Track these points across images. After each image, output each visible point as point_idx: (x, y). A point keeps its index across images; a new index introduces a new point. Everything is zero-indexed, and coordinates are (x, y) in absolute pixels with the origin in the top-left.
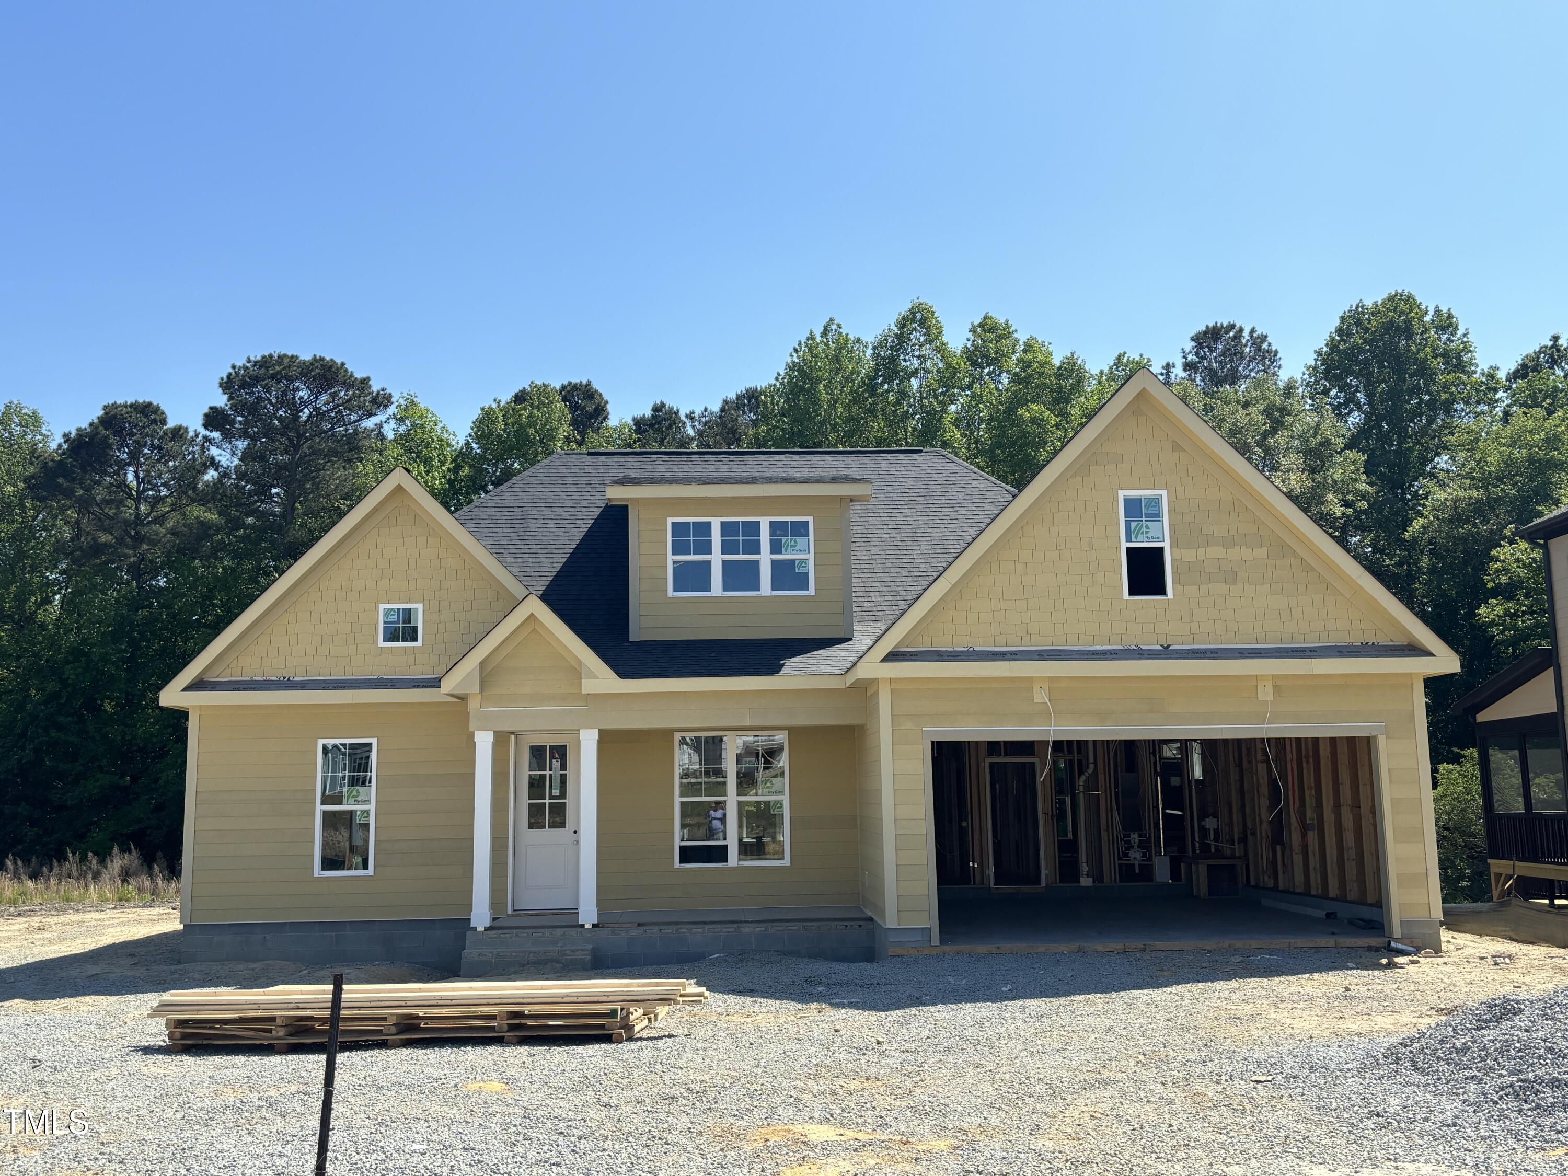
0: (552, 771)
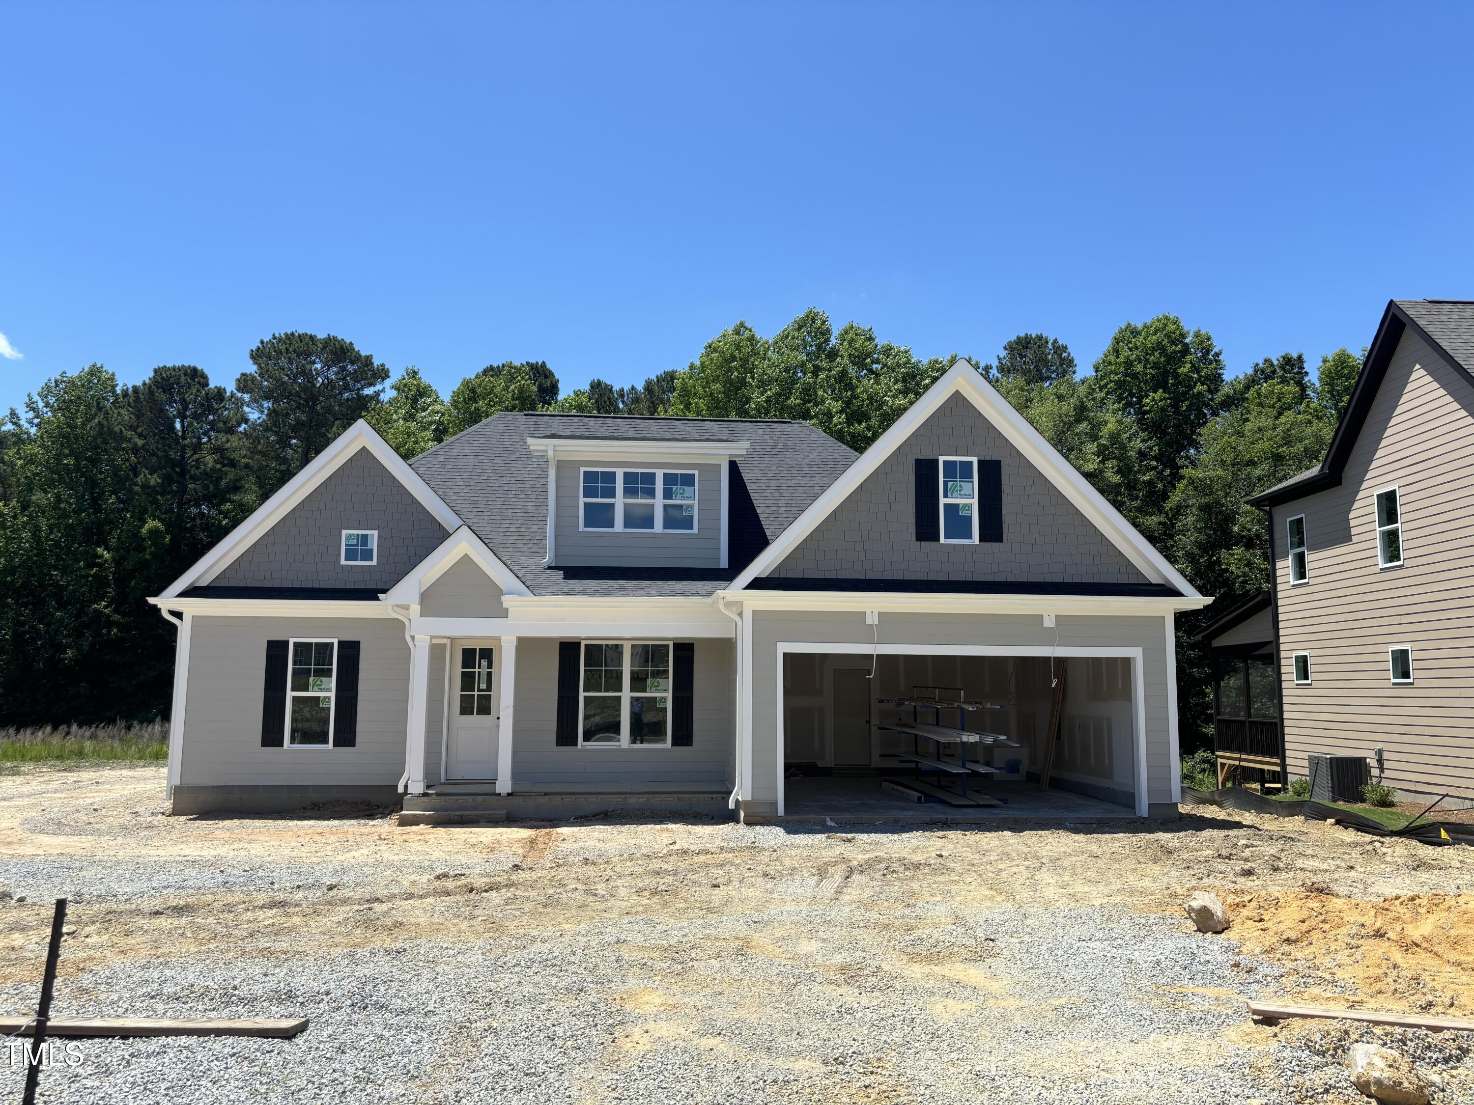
0: (480, 669)
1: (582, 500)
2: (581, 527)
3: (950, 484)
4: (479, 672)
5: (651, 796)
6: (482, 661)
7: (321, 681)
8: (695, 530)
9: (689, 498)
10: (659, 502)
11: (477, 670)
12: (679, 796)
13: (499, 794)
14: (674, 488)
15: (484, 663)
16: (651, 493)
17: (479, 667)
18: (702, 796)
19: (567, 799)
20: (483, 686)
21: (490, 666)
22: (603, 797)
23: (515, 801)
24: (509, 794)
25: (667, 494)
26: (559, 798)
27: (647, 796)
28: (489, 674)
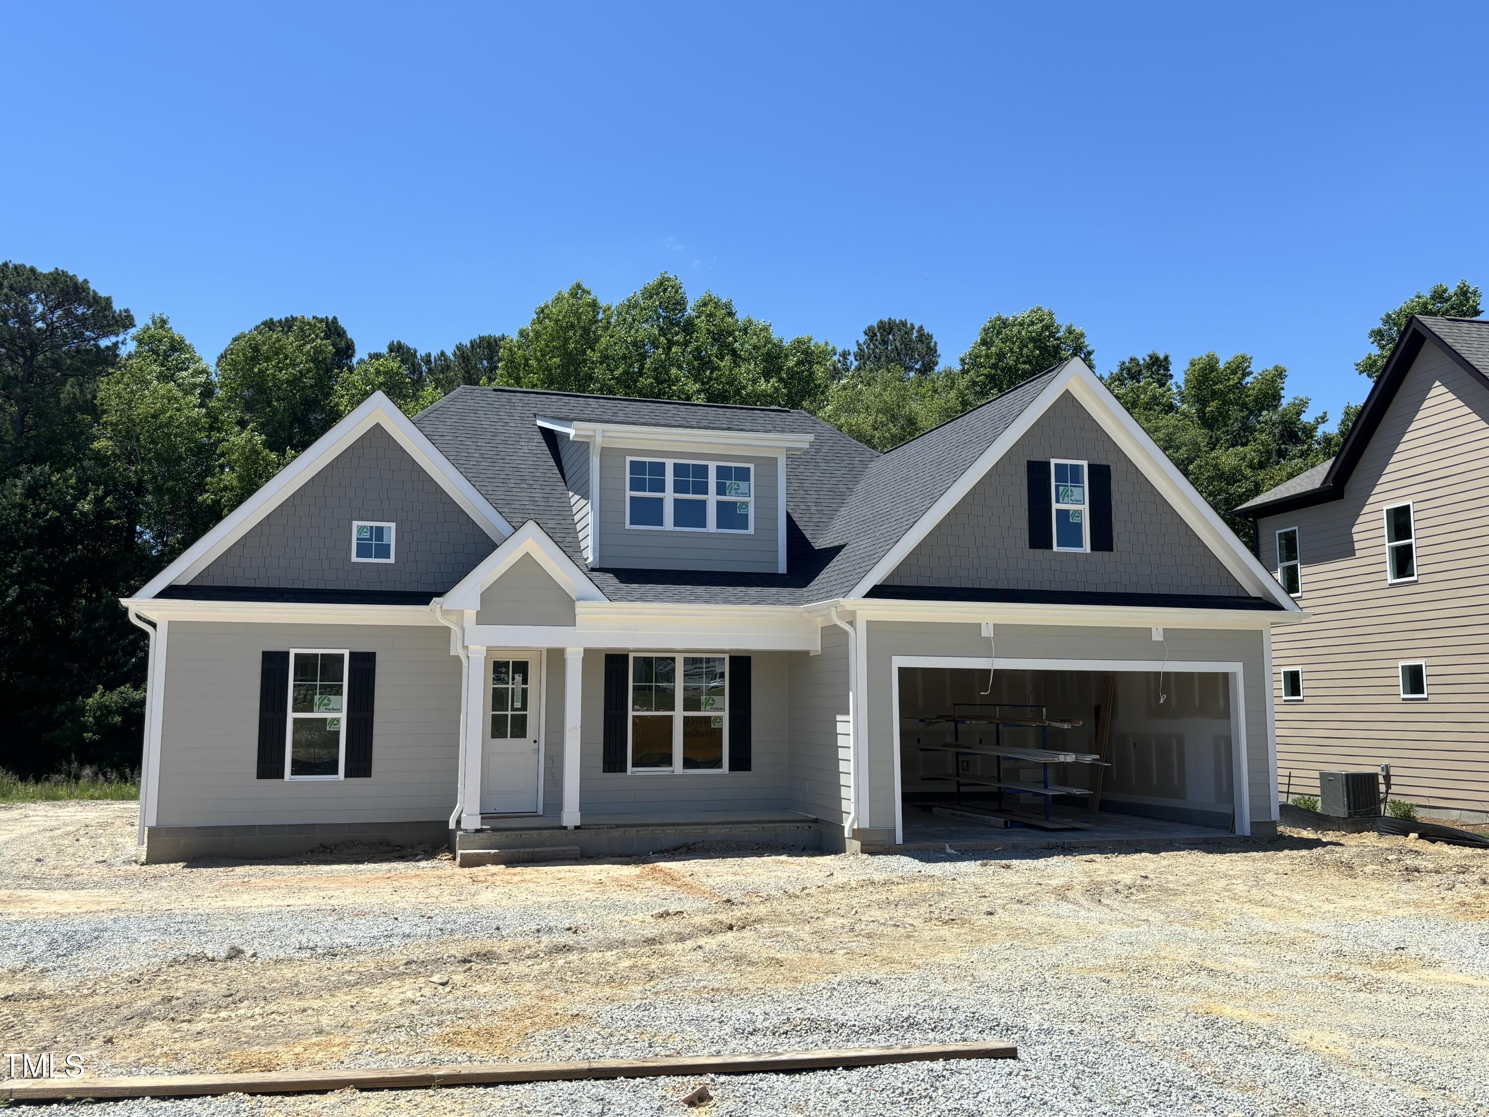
0: (514, 684)
1: (629, 493)
2: (628, 526)
3: (1061, 489)
4: (513, 689)
5: (733, 826)
6: (516, 676)
7: (329, 700)
8: (751, 530)
9: (744, 494)
10: (712, 499)
11: (510, 686)
12: (764, 825)
13: (566, 828)
14: (728, 483)
15: (519, 678)
16: (703, 489)
17: (513, 684)
18: (787, 825)
19: (643, 831)
20: (518, 705)
21: (525, 681)
22: (683, 828)
23: (585, 835)
24: (576, 828)
25: (721, 490)
26: (634, 830)
27: (729, 826)
28: (525, 692)
